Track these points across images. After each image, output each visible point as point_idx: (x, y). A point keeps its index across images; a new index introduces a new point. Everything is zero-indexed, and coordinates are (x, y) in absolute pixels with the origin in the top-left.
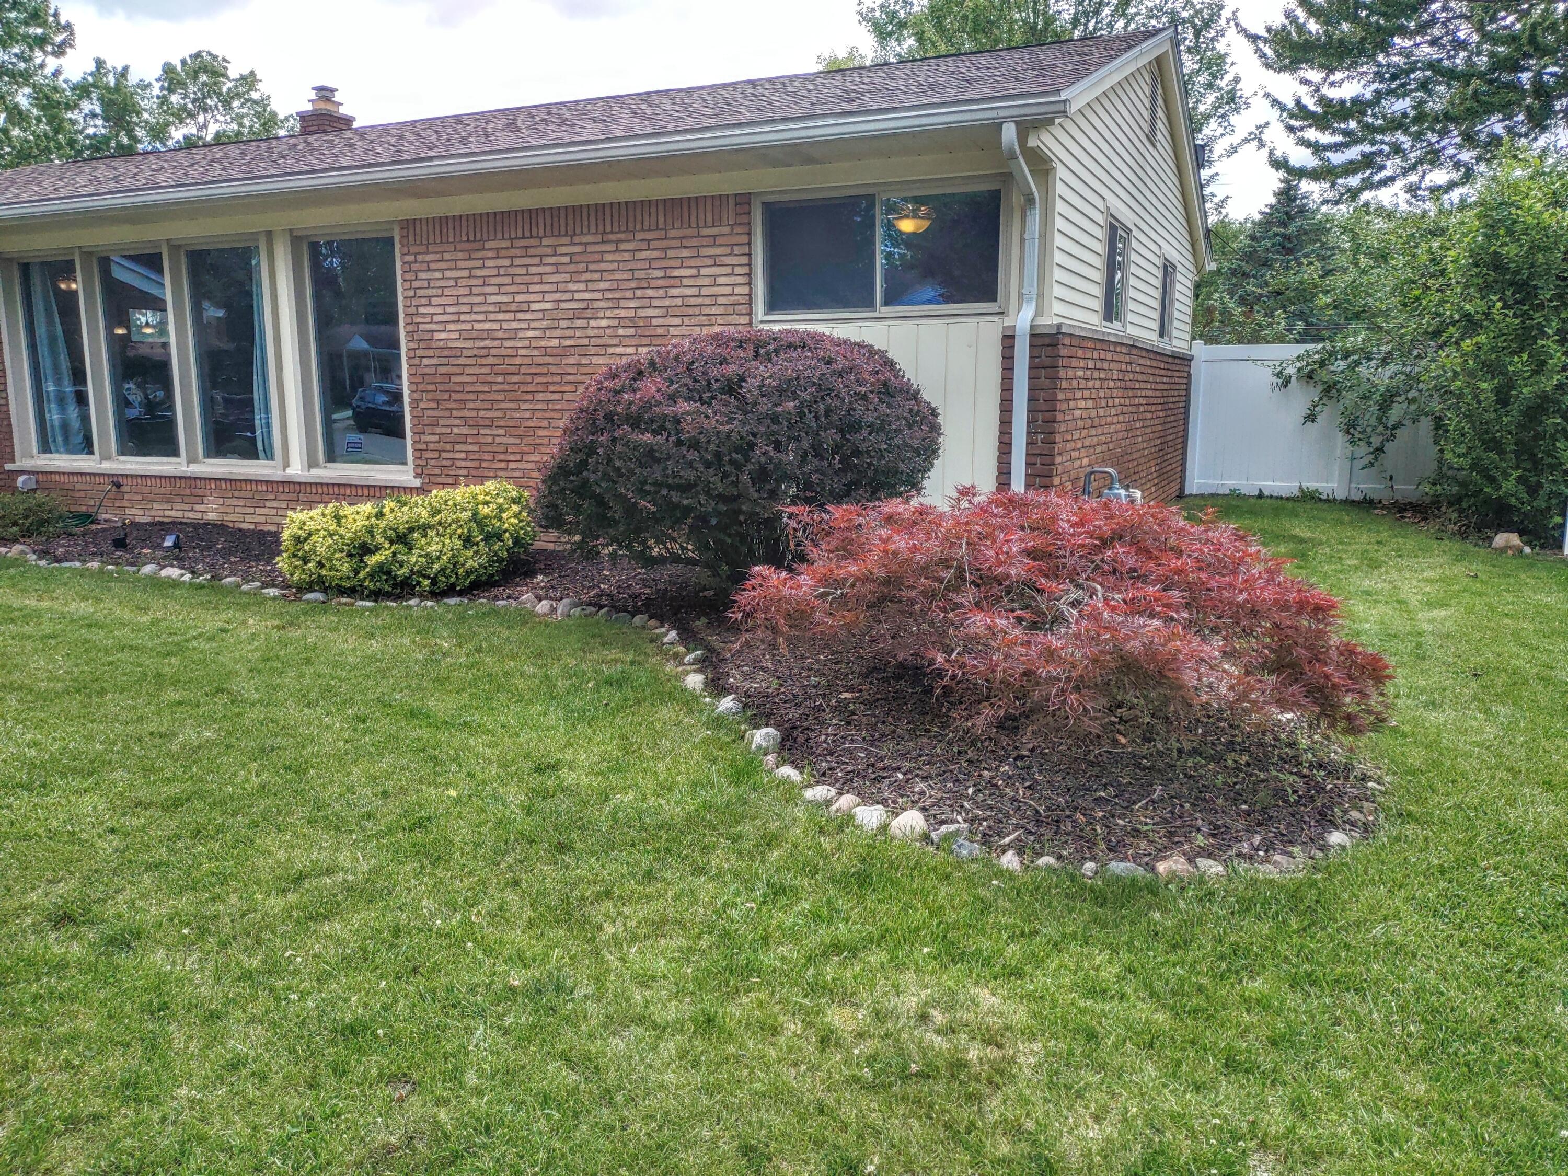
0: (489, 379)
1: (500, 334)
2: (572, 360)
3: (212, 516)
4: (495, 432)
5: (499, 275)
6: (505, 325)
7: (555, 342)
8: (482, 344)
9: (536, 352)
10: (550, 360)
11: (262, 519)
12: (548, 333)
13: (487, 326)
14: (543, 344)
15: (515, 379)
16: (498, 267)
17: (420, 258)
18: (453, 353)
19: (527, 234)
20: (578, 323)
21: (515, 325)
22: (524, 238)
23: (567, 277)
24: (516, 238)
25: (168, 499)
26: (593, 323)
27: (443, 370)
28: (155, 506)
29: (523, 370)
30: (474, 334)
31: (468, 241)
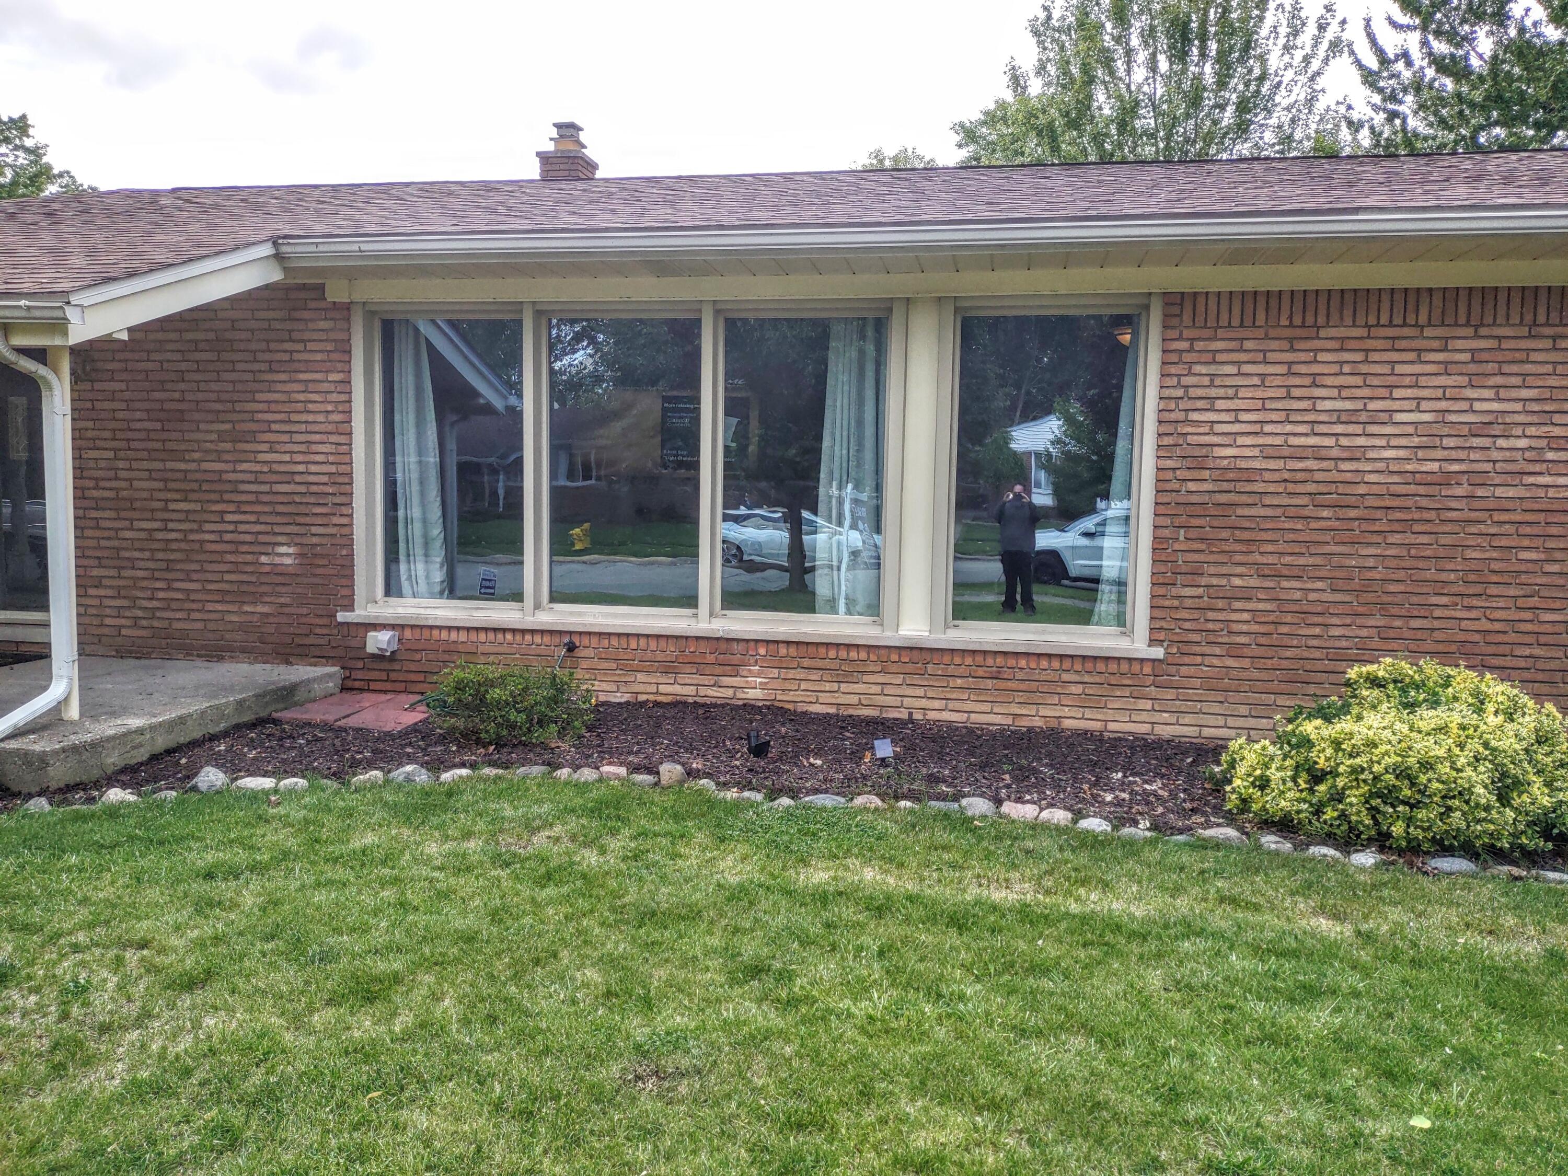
0: (1306, 512)
1: (1335, 453)
2: (1459, 491)
3: (754, 694)
4: (1309, 586)
5: (1341, 374)
6: (1344, 441)
7: (1435, 466)
8: (1300, 465)
9: (1396, 479)
10: (1422, 490)
11: (854, 699)
12: (1420, 454)
13: (1312, 441)
14: (1409, 467)
15: (1353, 513)
16: (1342, 363)
17: (1199, 345)
18: (1245, 476)
19: (1398, 320)
20: (1476, 442)
21: (1361, 441)
22: (1391, 325)
23: (1464, 380)
24: (1378, 325)
25: (670, 669)
26: (1501, 442)
27: (1223, 498)
28: (640, 677)
29: (1371, 501)
30: (1286, 452)
31: (1291, 325)
